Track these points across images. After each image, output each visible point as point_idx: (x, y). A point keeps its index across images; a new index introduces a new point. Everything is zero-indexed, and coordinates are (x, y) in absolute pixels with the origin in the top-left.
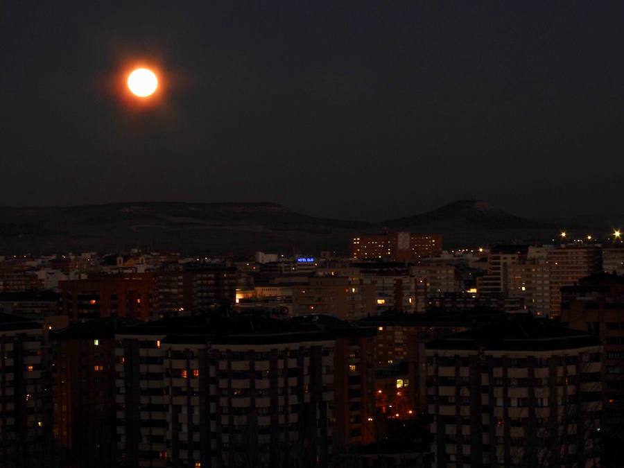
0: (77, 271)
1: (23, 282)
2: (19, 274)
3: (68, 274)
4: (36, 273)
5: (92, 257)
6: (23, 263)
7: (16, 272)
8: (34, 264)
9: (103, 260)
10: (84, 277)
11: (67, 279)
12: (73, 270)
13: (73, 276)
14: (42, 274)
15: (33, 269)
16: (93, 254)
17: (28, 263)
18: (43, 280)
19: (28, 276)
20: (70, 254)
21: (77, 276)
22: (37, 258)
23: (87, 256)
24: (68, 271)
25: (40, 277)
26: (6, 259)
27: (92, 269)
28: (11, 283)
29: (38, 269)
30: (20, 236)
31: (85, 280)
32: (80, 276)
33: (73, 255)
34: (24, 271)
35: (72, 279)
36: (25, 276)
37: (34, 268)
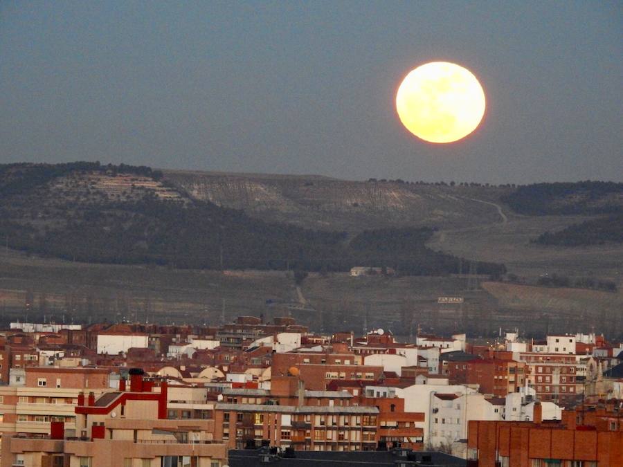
0: (533, 392)
1: (355, 421)
2: (344, 393)
3: (503, 402)
4: (400, 393)
5: (581, 349)
6: (358, 359)
7: (333, 386)
8: (393, 363)
9: (614, 362)
10: (551, 411)
11: (495, 417)
12: (517, 390)
13: (515, 409)
14: (415, 398)
15: (388, 378)
16: (586, 339)
17: (373, 360)
18: (420, 417)
19: (373, 402)
20: (511, 336)
21: (529, 410)
22: (402, 346)
23: (563, 345)
24: (504, 392)
25: (408, 408)
26: (305, 342)
27: (580, 388)
28: (317, 421)
29: (407, 378)
30: (355, 272)
31: (555, 421)
32: (538, 409)
33: (520, 339)
34: (360, 384)
35: (512, 416)
36: (361, 400)
37: (392, 375)
